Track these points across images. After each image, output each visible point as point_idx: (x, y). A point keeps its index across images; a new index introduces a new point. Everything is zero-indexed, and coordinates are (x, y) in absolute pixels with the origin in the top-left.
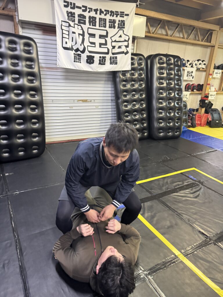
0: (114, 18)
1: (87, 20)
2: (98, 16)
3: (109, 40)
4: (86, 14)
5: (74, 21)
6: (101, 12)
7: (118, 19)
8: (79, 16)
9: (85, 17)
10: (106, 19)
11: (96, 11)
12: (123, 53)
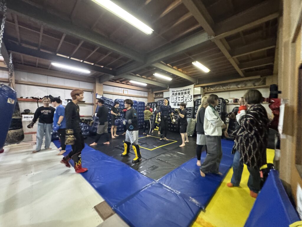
0: (186, 91)
1: (178, 94)
2: (181, 92)
3: (184, 98)
4: (178, 93)
5: (174, 95)
6: (182, 91)
7: (187, 91)
8: (176, 93)
9: (177, 93)
10: (183, 93)
11: (180, 91)
12: (189, 101)
